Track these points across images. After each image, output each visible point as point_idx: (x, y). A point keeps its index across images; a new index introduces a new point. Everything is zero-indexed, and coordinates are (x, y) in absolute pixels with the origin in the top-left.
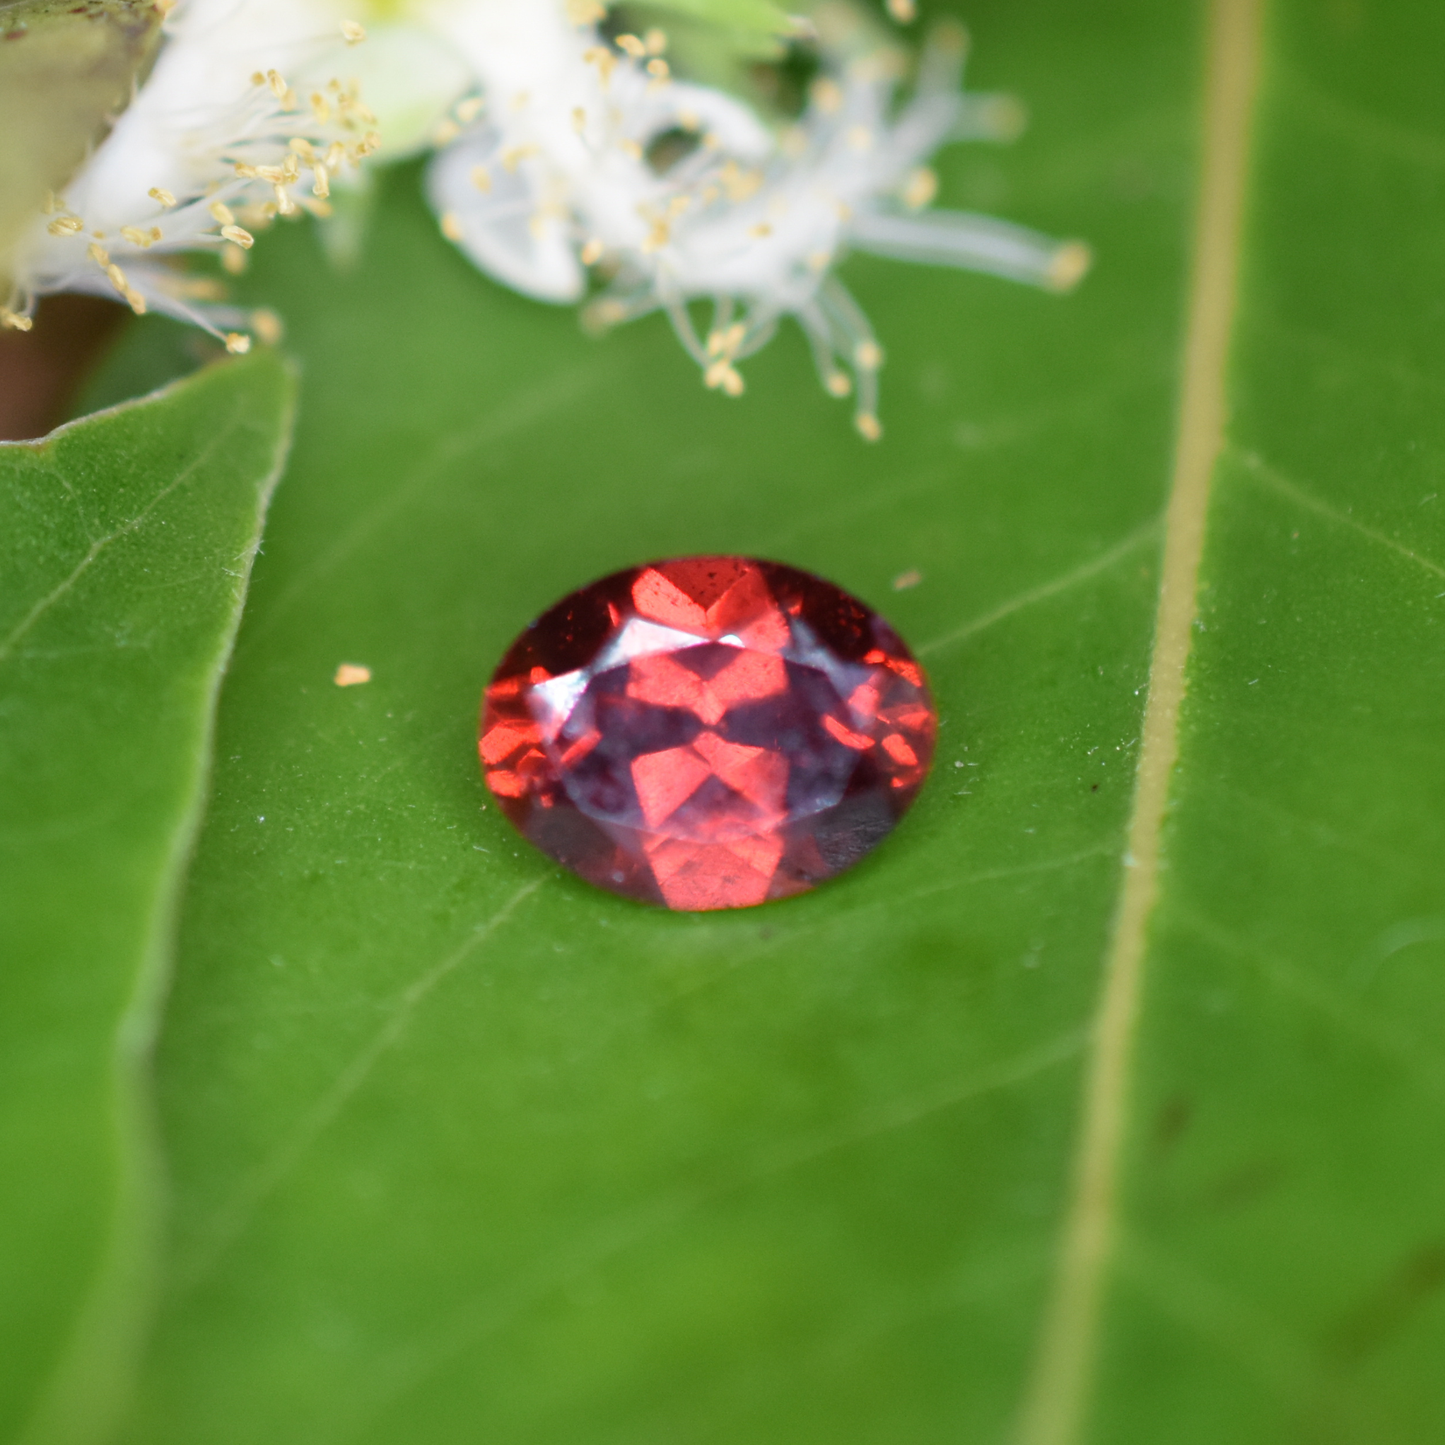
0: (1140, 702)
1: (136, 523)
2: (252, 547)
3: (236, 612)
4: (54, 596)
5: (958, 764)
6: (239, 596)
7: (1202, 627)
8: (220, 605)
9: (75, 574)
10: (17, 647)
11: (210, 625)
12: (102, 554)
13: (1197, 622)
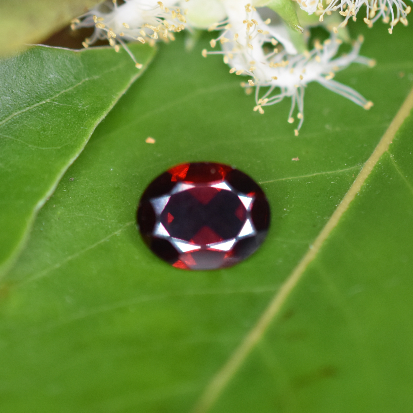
0: (336, 208)
1: (96, 77)
2: (123, 92)
3: (111, 107)
4: (67, 90)
5: (285, 209)
6: (113, 103)
7: (359, 194)
8: (107, 104)
9: (75, 86)
10: (53, 100)
11: (103, 108)
12: (84, 83)
13: (358, 193)
